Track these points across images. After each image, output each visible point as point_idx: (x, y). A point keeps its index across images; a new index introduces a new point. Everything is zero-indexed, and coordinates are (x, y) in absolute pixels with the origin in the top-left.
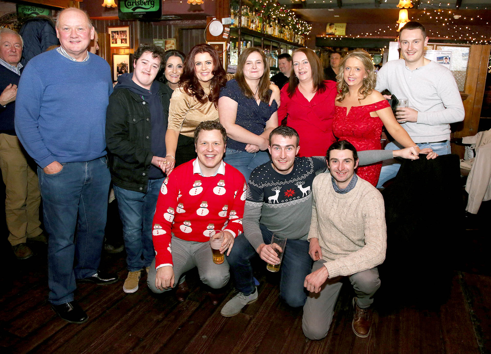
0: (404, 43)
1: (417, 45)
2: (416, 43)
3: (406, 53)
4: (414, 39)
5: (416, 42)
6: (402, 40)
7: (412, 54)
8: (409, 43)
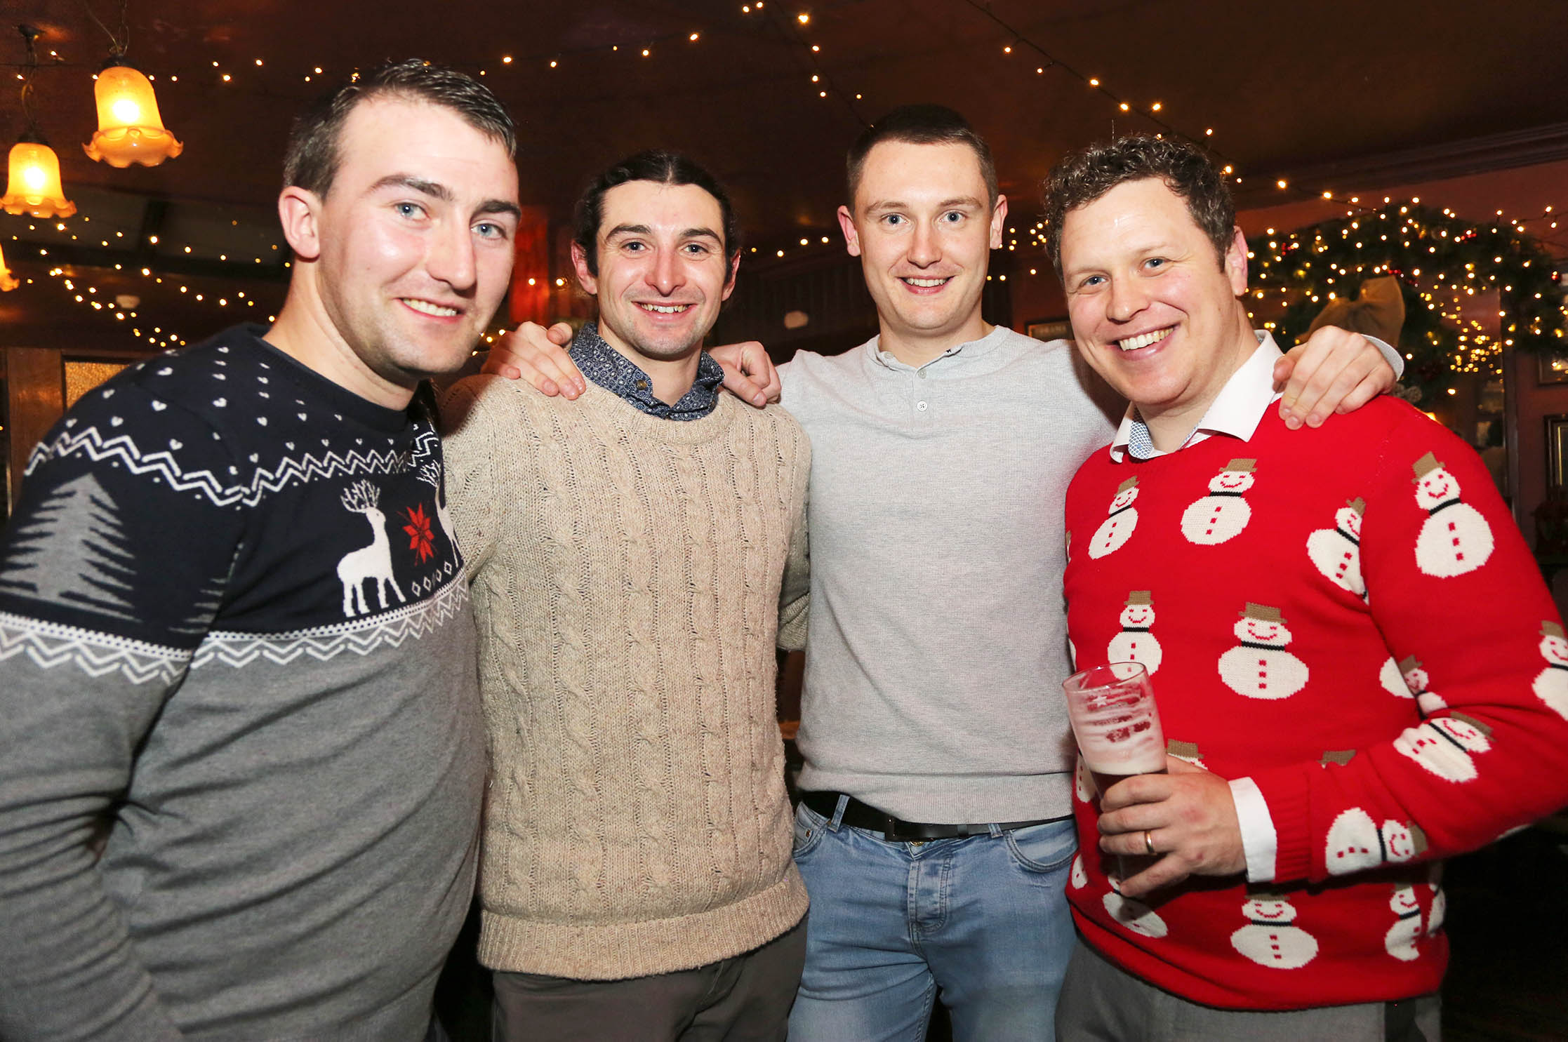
0: (882, 219)
1: (958, 234)
2: (954, 224)
3: (899, 283)
4: (947, 195)
5: (953, 218)
6: (872, 201)
7: (931, 283)
8: (910, 216)
